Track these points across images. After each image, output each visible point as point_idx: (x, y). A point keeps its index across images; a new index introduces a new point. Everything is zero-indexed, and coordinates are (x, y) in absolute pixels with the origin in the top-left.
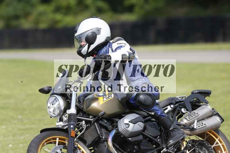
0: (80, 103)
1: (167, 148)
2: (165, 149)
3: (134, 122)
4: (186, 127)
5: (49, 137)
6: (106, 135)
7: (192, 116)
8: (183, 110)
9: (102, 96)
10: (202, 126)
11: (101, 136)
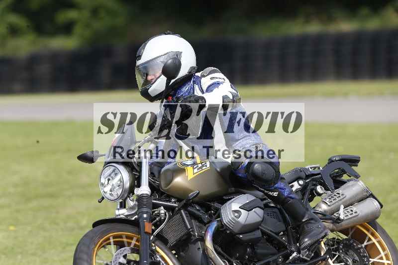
0: (154, 176)
1: (299, 252)
2: (295, 254)
3: (248, 207)
4: (327, 217)
5: (110, 234)
6: (199, 231)
7: (335, 199)
8: (319, 189)
9: (190, 165)
10: (351, 216)
11: (191, 233)
